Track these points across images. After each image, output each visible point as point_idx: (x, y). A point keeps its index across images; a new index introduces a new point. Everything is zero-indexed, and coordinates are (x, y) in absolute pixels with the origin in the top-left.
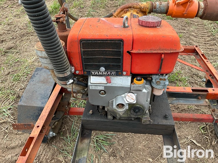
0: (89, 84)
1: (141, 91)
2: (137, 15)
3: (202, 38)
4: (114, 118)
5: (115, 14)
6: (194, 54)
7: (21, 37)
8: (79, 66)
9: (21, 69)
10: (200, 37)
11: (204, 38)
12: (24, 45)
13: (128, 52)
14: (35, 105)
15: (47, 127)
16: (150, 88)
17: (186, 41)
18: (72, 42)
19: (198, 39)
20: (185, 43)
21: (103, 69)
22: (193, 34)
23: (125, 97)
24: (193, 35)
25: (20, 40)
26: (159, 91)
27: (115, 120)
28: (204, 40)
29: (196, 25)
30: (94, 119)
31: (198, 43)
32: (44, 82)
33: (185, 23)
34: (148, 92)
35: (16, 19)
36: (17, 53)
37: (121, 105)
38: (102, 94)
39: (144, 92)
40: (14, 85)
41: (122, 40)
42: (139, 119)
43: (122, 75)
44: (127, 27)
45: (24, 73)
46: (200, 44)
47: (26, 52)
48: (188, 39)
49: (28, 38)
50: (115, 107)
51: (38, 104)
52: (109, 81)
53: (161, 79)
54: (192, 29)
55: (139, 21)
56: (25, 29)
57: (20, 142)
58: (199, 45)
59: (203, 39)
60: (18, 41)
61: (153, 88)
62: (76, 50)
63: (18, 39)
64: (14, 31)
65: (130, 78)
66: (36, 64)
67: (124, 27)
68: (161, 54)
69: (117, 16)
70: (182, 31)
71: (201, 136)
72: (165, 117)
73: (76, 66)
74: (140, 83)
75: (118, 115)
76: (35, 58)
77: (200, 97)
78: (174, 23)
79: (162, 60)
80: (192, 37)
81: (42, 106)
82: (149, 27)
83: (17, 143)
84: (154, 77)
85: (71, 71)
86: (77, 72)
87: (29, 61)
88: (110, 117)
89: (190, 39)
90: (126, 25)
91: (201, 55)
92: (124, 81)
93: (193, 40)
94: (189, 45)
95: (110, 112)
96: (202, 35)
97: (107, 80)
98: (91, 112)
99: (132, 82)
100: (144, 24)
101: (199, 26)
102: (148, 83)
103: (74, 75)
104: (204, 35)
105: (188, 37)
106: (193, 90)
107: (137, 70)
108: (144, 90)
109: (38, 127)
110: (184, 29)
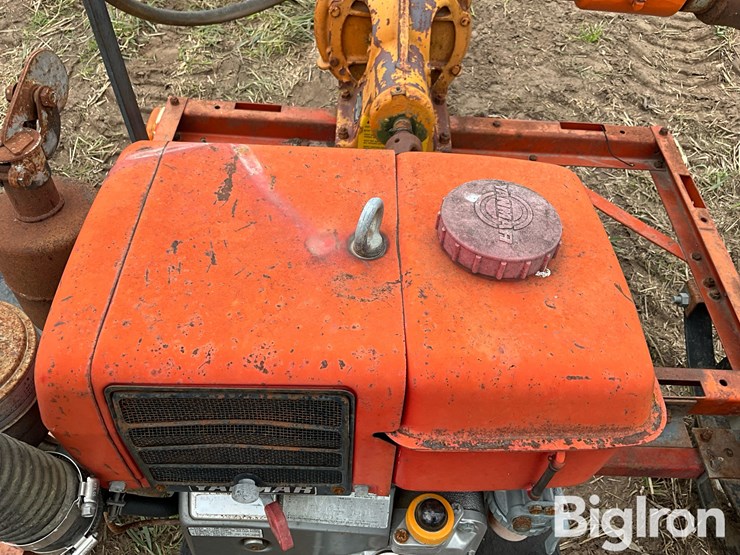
0: (186, 521)
3: (676, 48)
6: (650, 162)
8: (123, 471)
10: (667, 43)
11: (682, 45)
13: (382, 435)
16: (481, 527)
17: (614, 60)
19: (658, 49)
20: (610, 67)
24: (640, 31)
28: (681, 56)
31: (659, 68)
38: (257, 547)
39: (453, 550)
46: (664, 75)
48: (621, 51)
58: (662, 81)
59: (678, 52)
80: (638, 43)
89: (632, 51)
93: (640, 57)
94: (625, 79)
96: (677, 33)
105: (624, 42)
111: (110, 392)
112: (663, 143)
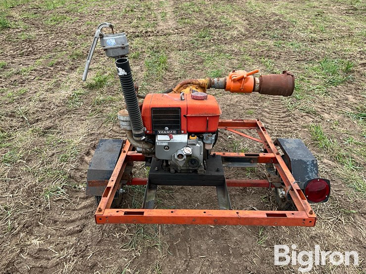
0: (157, 141)
1: (195, 145)
2: (196, 90)
4: (176, 172)
5: (175, 90)
6: (257, 128)
7: (61, 116)
8: (150, 127)
9: (67, 150)
10: (274, 114)
11: (279, 114)
12: (65, 125)
13: (184, 116)
14: (104, 169)
15: (117, 185)
16: (202, 143)
18: (146, 109)
19: (271, 115)
21: (167, 128)
22: (266, 109)
23: (184, 150)
24: (266, 111)
25: (59, 119)
26: (209, 145)
27: (177, 174)
28: (278, 116)
29: (270, 100)
30: (159, 173)
31: (271, 119)
32: (110, 151)
33: (258, 98)
34: (201, 147)
35: (49, 95)
36: (58, 133)
37: (181, 156)
38: (167, 149)
39: (198, 146)
40: (62, 165)
41: (179, 108)
42: (195, 171)
43: (181, 133)
44: (184, 100)
45: (72, 154)
46: (273, 121)
47: (69, 132)
48: (259, 116)
49: (69, 116)
50: (176, 157)
51: (107, 168)
52: (171, 138)
53: (209, 136)
54: (265, 104)
55: (192, 95)
56: (63, 106)
57: (80, 216)
60: (57, 120)
61: (204, 143)
62: (148, 115)
63: (57, 117)
64: (49, 109)
65: (187, 136)
66: (84, 144)
67: (182, 100)
68: (207, 117)
69: (177, 91)
70: (253, 107)
71: (262, 205)
72: (218, 170)
73: (147, 127)
74: (194, 138)
75: (179, 169)
76: (81, 138)
77: (252, 161)
78: (244, 98)
79: (208, 121)
80: (264, 114)
81: (111, 169)
82: (198, 100)
83: (77, 217)
84: (205, 135)
85: (144, 130)
86: (148, 132)
87: (75, 142)
88: (172, 170)
89: (263, 116)
90: (183, 99)
91: (261, 128)
92: (182, 138)
93: (265, 117)
95: (173, 165)
96: (277, 111)
97: (170, 137)
98: (156, 169)
99: (188, 138)
100: (195, 98)
101: (275, 101)
102: (201, 140)
103: (145, 134)
104: (279, 111)
105: (260, 114)
106: (246, 155)
107: (191, 129)
108: (198, 145)
109: (112, 181)
110: (257, 105)
111: (152, 108)
112: (258, 122)
